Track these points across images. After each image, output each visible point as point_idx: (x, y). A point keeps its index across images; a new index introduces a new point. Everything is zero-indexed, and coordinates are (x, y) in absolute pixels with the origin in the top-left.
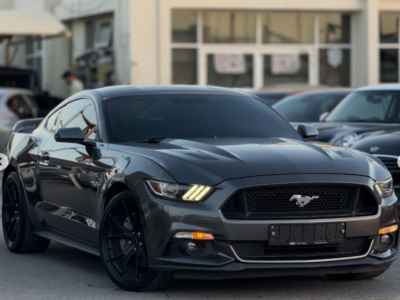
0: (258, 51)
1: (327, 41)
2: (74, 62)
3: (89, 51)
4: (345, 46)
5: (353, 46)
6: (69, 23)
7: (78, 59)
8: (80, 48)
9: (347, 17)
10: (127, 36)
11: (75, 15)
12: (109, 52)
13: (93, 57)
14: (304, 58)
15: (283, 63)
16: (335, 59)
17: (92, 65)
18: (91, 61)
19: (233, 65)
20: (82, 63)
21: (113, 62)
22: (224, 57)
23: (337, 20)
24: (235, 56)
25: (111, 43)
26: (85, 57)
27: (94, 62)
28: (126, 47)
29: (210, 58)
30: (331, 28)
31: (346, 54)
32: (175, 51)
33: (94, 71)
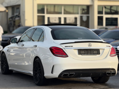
0: (63, 16)
1: (82, 13)
2: (8, 19)
3: (13, 16)
4: (87, 15)
5: (90, 15)
6: (7, 7)
7: (10, 18)
8: (10, 15)
9: (88, 7)
10: (24, 12)
11: (9, 5)
12: (19, 16)
13: (14, 18)
14: (76, 18)
15: (70, 20)
16: (85, 19)
17: (14, 20)
18: (13, 19)
19: (55, 20)
20: (11, 19)
21: (20, 19)
22: (53, 18)
23: (85, 8)
24: (56, 18)
25: (19, 14)
26: (12, 18)
27: (14, 19)
28: (24, 15)
29: (49, 18)
30: (83, 10)
31: (88, 17)
32: (38, 16)
33: (14, 22)
